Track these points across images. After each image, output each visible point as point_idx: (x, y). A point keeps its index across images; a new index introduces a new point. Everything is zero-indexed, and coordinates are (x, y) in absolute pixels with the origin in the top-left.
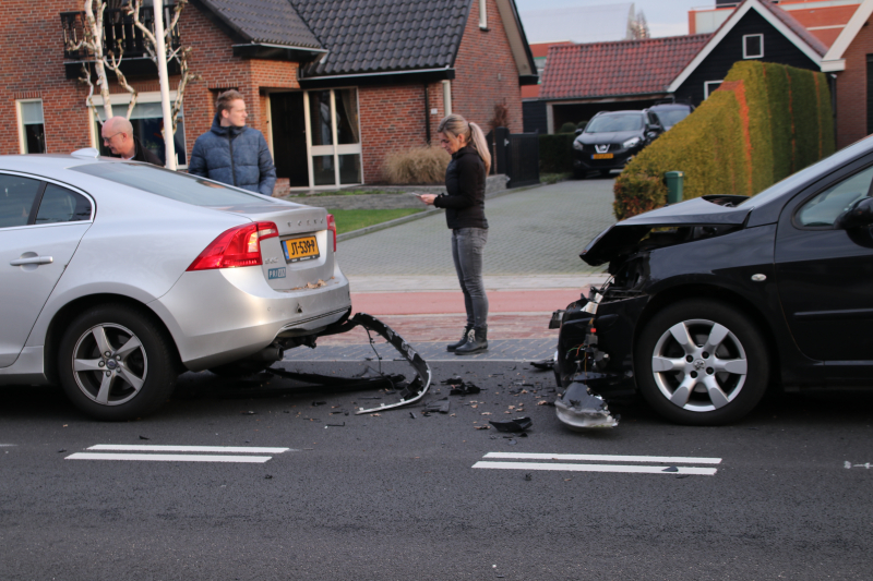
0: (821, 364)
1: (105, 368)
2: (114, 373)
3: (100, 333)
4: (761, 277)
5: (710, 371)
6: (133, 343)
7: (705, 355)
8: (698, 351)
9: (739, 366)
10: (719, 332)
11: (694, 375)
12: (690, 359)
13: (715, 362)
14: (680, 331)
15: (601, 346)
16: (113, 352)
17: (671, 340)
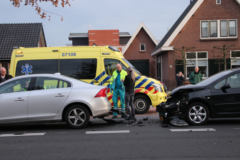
0: (219, 113)
1: (76, 118)
2: (78, 119)
3: (75, 111)
4: (209, 98)
5: (199, 115)
6: (83, 112)
7: (198, 112)
8: (197, 112)
9: (205, 114)
10: (201, 108)
11: (196, 116)
12: (196, 113)
13: (200, 113)
14: (194, 108)
15: (180, 111)
16: (78, 115)
17: (192, 109)
